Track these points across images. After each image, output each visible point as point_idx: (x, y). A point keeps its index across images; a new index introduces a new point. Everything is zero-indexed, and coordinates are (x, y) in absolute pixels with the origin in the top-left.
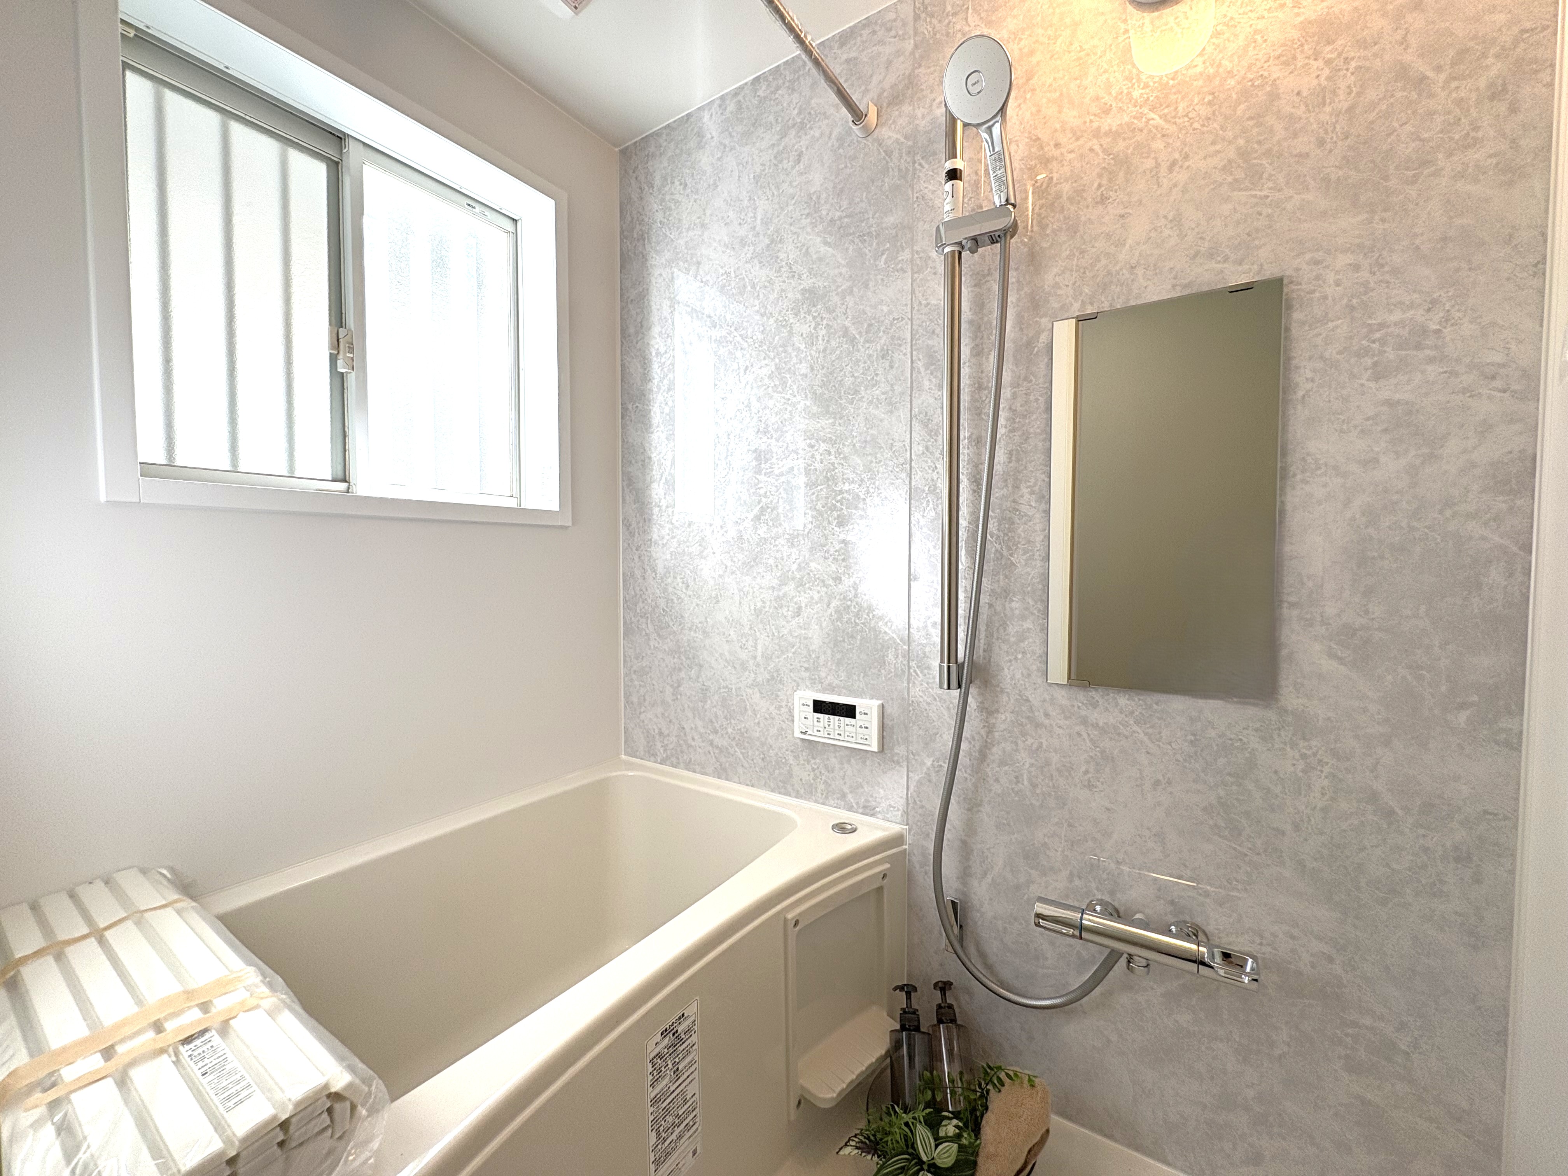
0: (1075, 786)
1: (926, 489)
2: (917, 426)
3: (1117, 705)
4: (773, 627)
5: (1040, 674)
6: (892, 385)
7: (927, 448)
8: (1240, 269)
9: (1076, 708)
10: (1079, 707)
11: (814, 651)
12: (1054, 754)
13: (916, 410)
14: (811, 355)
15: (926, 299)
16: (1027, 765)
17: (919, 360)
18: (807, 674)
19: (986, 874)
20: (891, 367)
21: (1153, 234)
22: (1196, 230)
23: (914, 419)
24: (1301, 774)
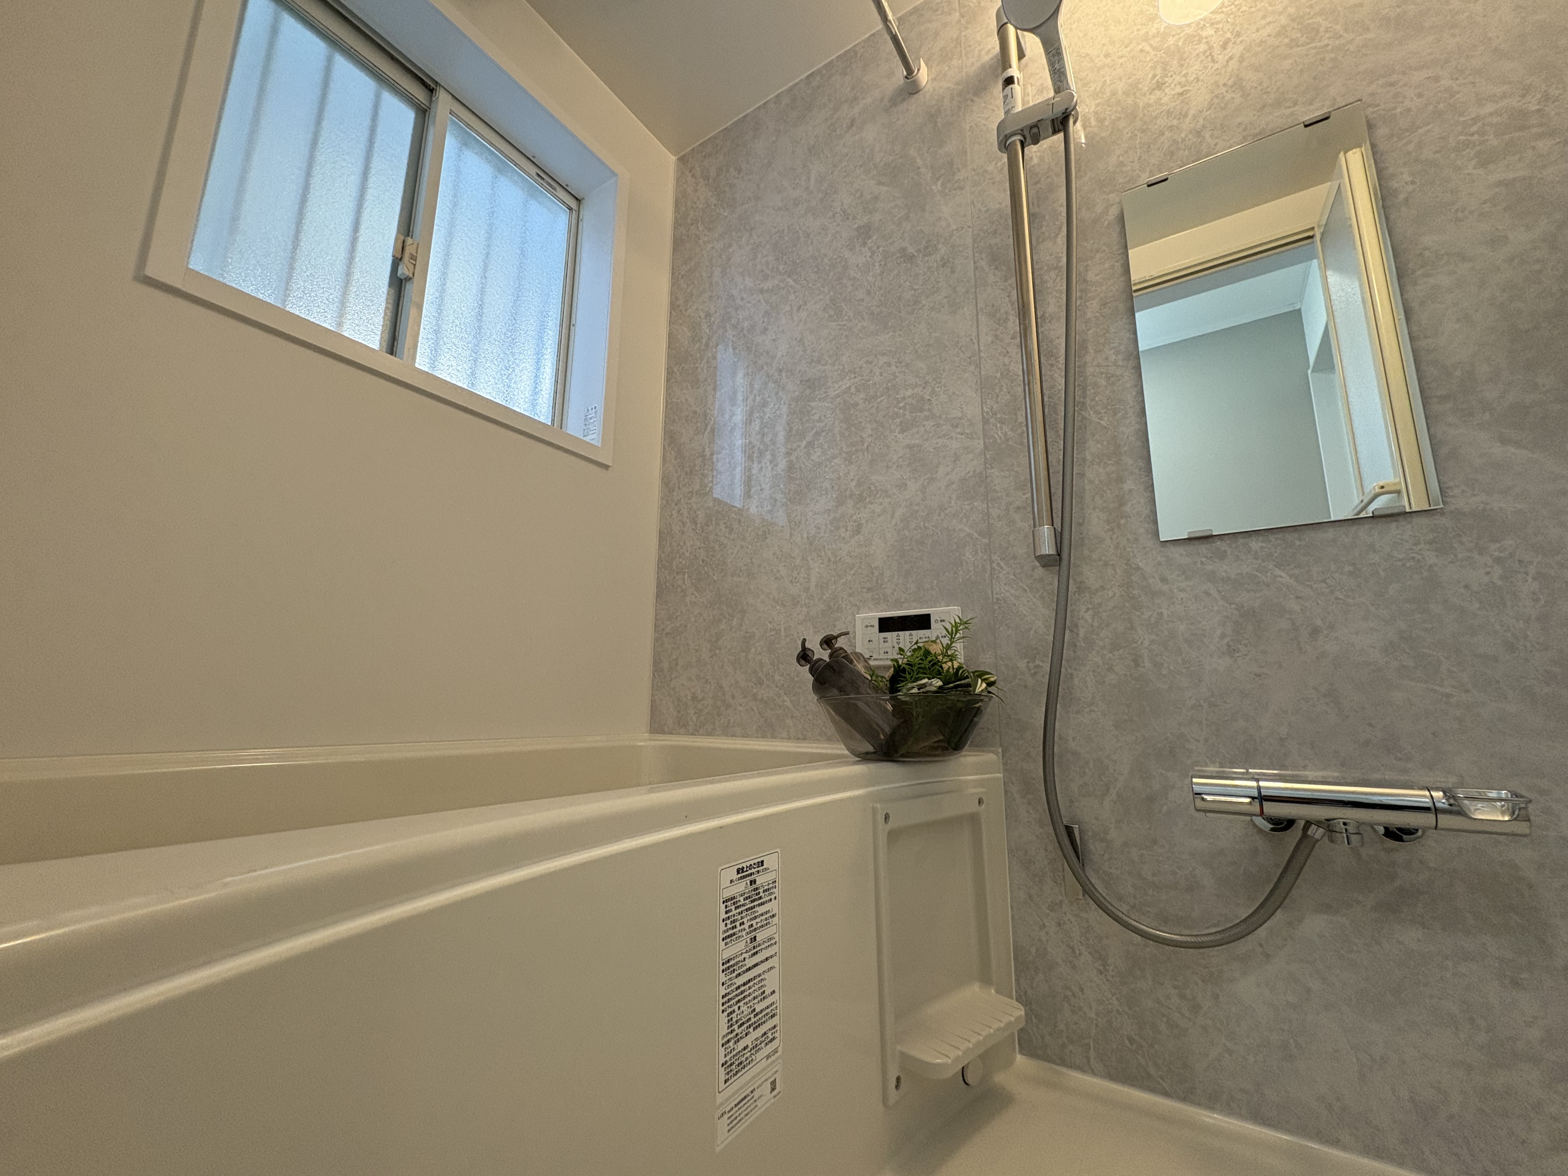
0: (1211, 655)
1: (998, 375)
2: (983, 319)
3: (1249, 551)
4: (829, 553)
5: (1150, 536)
6: (955, 288)
7: (996, 336)
8: (1312, 107)
9: (1199, 565)
10: (1202, 563)
11: (876, 568)
12: (1179, 623)
13: (981, 305)
14: (867, 281)
15: (986, 206)
16: (1147, 643)
17: (982, 259)
18: (869, 595)
19: (1108, 789)
20: (953, 272)
21: (1216, 101)
22: (1259, 88)
23: (980, 313)
24: (1500, 583)
